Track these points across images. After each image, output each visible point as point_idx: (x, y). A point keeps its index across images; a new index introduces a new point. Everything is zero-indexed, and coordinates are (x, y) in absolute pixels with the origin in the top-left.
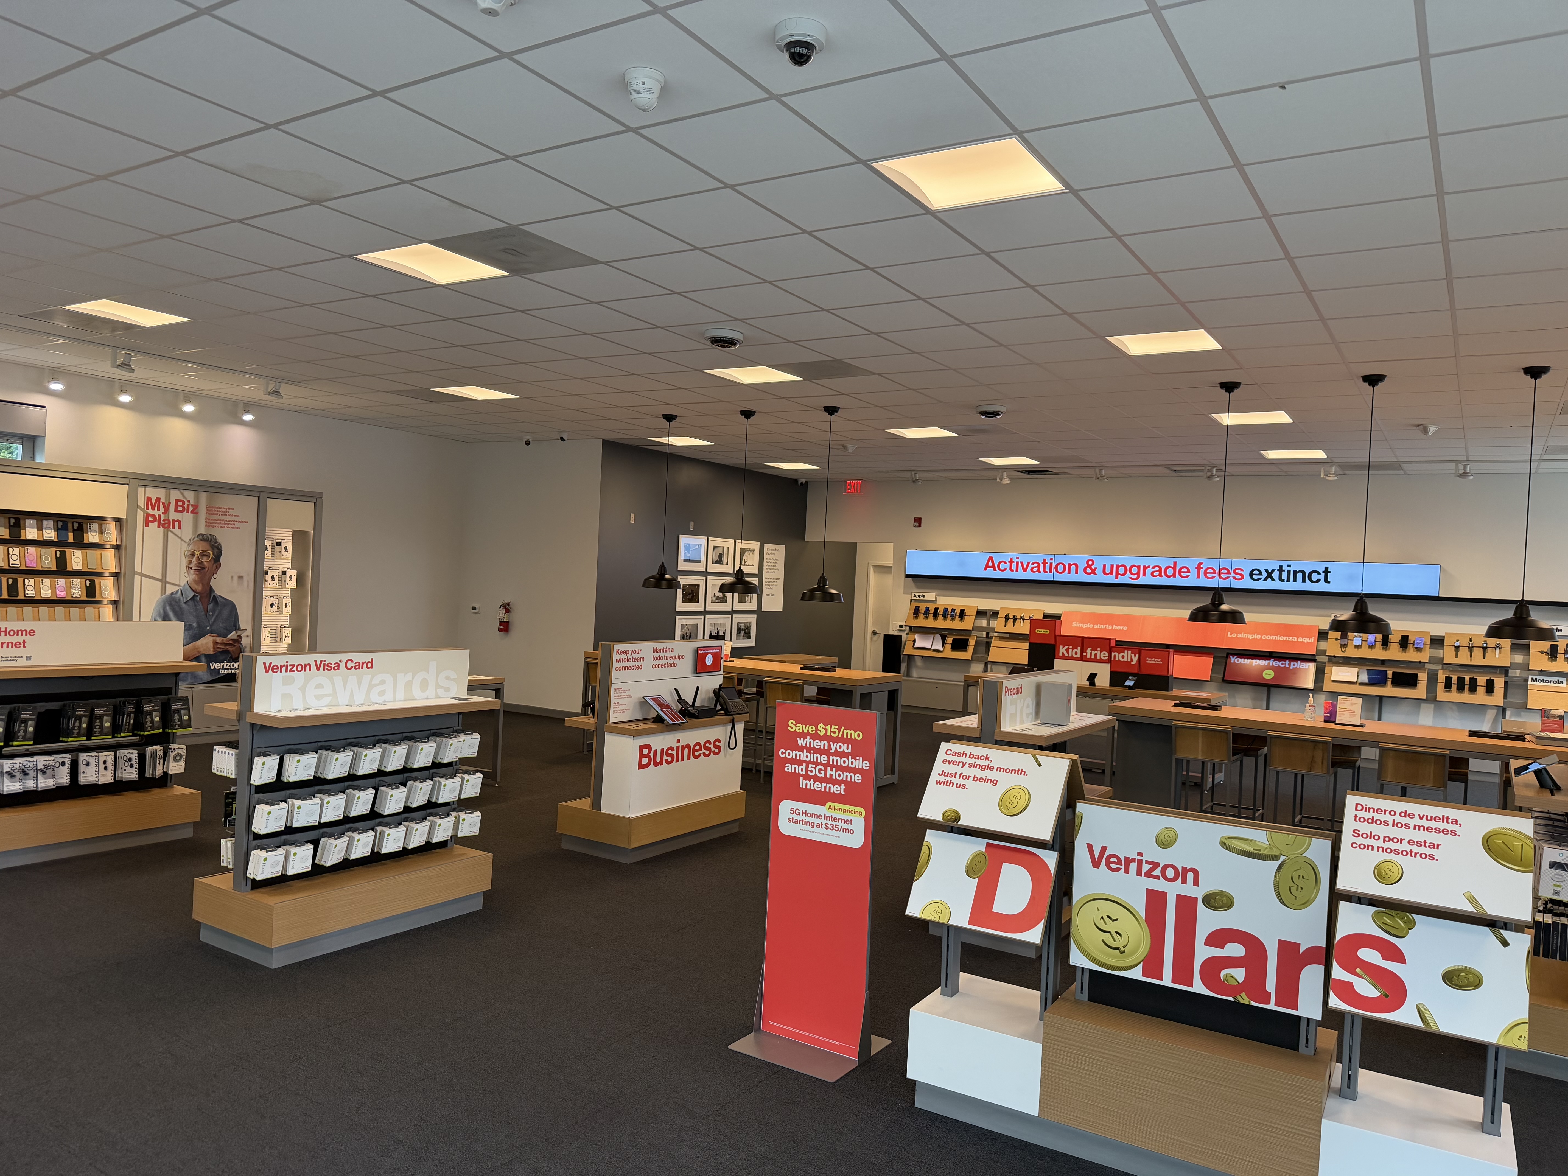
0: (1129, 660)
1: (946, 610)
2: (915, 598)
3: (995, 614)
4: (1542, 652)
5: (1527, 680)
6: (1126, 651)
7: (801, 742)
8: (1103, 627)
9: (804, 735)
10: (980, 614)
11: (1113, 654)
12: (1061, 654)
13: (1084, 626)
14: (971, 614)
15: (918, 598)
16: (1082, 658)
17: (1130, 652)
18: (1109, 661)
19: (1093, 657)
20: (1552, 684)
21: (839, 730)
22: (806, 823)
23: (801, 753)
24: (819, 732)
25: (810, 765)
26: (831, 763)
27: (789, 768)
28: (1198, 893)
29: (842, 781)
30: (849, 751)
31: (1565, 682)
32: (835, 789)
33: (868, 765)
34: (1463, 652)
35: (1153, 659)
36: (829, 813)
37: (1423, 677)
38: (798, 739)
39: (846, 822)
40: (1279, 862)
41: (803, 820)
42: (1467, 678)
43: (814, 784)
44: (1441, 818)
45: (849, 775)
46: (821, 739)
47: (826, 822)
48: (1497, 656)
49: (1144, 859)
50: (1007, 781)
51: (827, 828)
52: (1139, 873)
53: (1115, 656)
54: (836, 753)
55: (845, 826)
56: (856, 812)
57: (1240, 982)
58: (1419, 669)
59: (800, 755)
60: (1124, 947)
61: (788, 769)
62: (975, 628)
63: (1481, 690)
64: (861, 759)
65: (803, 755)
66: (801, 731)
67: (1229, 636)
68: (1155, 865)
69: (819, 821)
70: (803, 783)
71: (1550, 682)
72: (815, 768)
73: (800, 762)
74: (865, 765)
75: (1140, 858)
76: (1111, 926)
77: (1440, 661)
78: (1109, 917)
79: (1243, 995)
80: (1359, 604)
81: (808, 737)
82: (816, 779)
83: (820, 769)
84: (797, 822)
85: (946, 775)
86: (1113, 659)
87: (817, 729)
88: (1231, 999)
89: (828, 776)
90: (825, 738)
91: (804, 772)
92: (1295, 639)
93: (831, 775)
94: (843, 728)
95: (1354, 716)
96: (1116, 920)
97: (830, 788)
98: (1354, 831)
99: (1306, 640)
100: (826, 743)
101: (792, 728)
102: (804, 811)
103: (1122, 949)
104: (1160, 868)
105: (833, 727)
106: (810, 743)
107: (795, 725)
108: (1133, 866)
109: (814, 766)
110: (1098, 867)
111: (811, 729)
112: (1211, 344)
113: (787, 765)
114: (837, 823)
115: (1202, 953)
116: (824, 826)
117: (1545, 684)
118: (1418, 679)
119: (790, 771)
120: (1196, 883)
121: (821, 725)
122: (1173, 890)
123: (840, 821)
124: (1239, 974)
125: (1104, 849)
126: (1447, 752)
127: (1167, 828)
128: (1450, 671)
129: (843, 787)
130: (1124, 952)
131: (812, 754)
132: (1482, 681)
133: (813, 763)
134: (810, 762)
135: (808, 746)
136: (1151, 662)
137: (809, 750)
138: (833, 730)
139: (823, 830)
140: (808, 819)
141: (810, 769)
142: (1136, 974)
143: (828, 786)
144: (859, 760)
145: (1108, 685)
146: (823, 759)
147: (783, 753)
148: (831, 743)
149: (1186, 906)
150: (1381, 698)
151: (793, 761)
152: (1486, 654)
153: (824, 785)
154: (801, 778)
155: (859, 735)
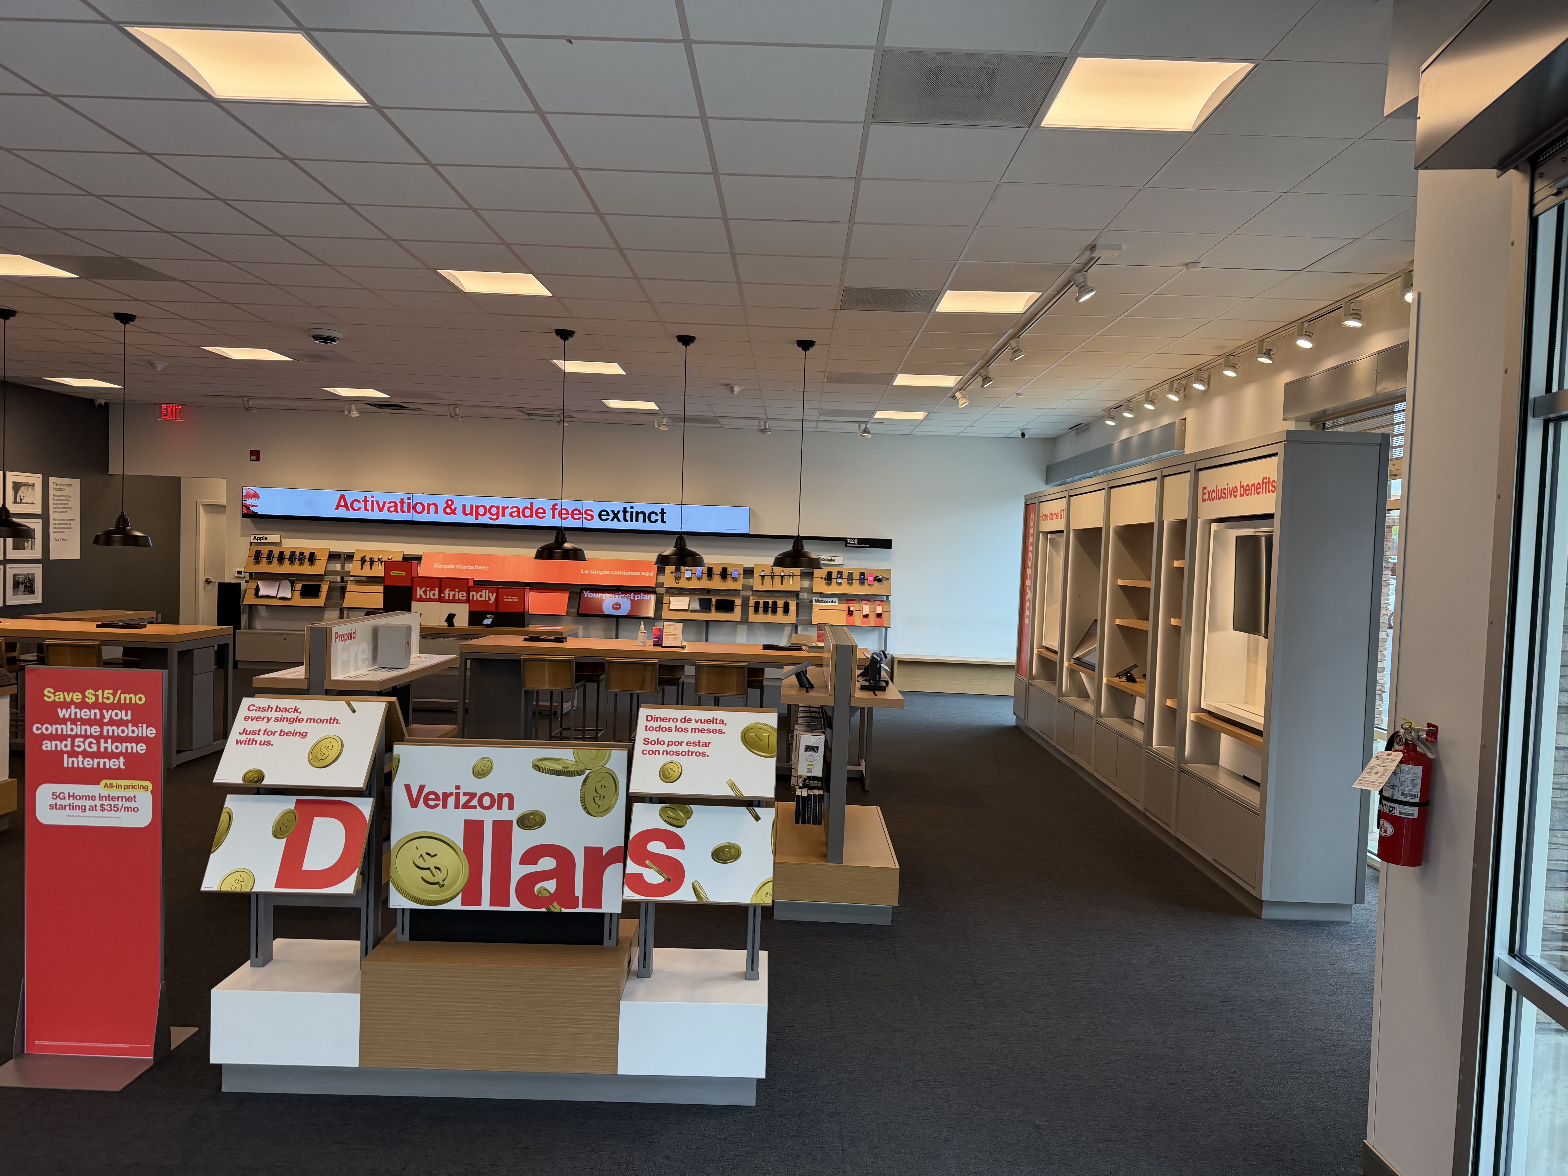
0: (487, 599)
1: (293, 553)
2: (255, 541)
3: (350, 557)
4: (821, 578)
5: (811, 602)
6: (484, 591)
7: (62, 713)
8: (465, 567)
9: (66, 705)
10: (333, 557)
11: (471, 594)
12: (418, 596)
13: (446, 567)
14: (322, 558)
15: (259, 541)
16: (441, 600)
17: (487, 591)
18: (468, 601)
19: (451, 597)
20: (828, 604)
21: (114, 695)
22: (74, 808)
23: (63, 726)
24: (87, 700)
25: (77, 740)
26: (105, 734)
27: (48, 746)
28: (512, 816)
29: (121, 754)
30: (129, 718)
31: (837, 602)
32: (112, 764)
33: (154, 731)
34: (768, 580)
35: (510, 597)
36: (105, 792)
37: (738, 602)
38: (59, 710)
39: (128, 799)
40: (583, 777)
41: (70, 805)
42: (770, 602)
43: (83, 762)
44: (712, 720)
45: (129, 745)
46: (90, 707)
47: (101, 802)
48: (791, 583)
49: (461, 791)
50: (317, 732)
51: (103, 809)
52: (457, 806)
53: (473, 595)
54: (112, 722)
55: (127, 804)
56: (140, 787)
57: (552, 892)
58: (735, 596)
59: (62, 729)
60: (443, 881)
61: (46, 747)
62: (327, 573)
63: (780, 611)
64: (144, 725)
65: (67, 729)
66: (62, 700)
67: (582, 572)
68: (472, 796)
69: (92, 803)
70: (67, 762)
71: (827, 602)
72: (84, 742)
73: (62, 738)
74: (151, 732)
75: (458, 791)
76: (431, 863)
77: (750, 588)
78: (428, 854)
79: (555, 904)
80: (679, 541)
81: (73, 707)
82: (85, 754)
83: (90, 743)
84: (63, 807)
85: (248, 733)
86: (471, 599)
87: (84, 696)
88: (544, 910)
89: (102, 750)
90: (95, 705)
91: (69, 748)
92: (638, 574)
93: (106, 748)
94: (119, 692)
95: (677, 639)
96: (435, 855)
97: (105, 763)
98: (644, 740)
99: (647, 574)
100: (97, 711)
101: (49, 697)
102: (71, 794)
103: (442, 883)
104: (476, 799)
105: (106, 691)
106: (76, 713)
107: (54, 694)
108: (451, 800)
109: (82, 740)
110: (416, 807)
111: (77, 697)
112: (540, 290)
113: (44, 742)
114: (116, 803)
115: (518, 871)
116: (98, 808)
117: (824, 604)
118: (735, 604)
119: (49, 748)
120: (511, 807)
121: (90, 691)
122: (489, 817)
123: (120, 799)
124: (551, 885)
125: (422, 787)
126: (746, 664)
127: (483, 758)
128: (758, 596)
129: (122, 760)
130: (443, 885)
131: (79, 727)
132: (780, 603)
133: (80, 736)
134: (76, 736)
135: (73, 716)
136: (507, 600)
137: (74, 721)
138: (105, 696)
139: (99, 813)
140: (76, 803)
141: (76, 743)
142: (456, 905)
143: (102, 761)
144: (142, 727)
145: (467, 625)
146: (95, 730)
147: (38, 729)
148: (105, 711)
149: (503, 830)
150: (707, 622)
151: (52, 737)
152: (784, 581)
153: (96, 761)
154: (66, 756)
155: (140, 699)
